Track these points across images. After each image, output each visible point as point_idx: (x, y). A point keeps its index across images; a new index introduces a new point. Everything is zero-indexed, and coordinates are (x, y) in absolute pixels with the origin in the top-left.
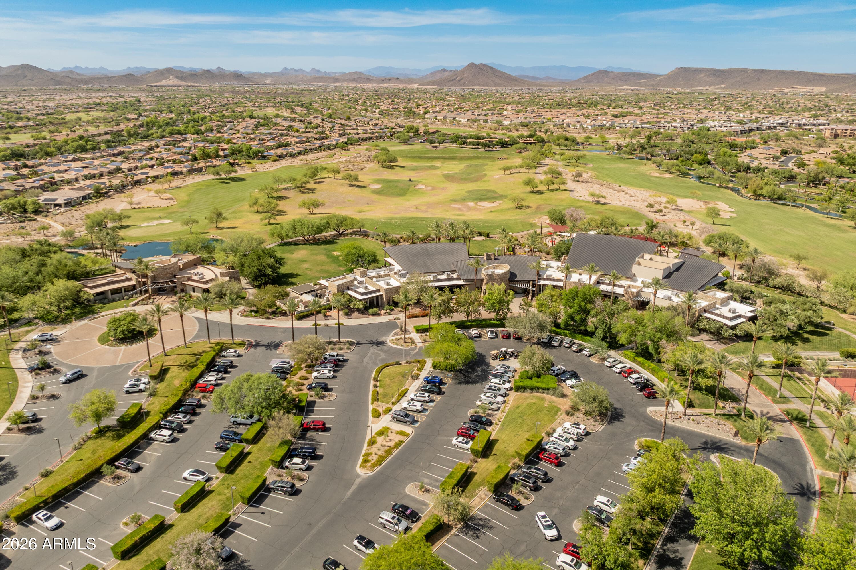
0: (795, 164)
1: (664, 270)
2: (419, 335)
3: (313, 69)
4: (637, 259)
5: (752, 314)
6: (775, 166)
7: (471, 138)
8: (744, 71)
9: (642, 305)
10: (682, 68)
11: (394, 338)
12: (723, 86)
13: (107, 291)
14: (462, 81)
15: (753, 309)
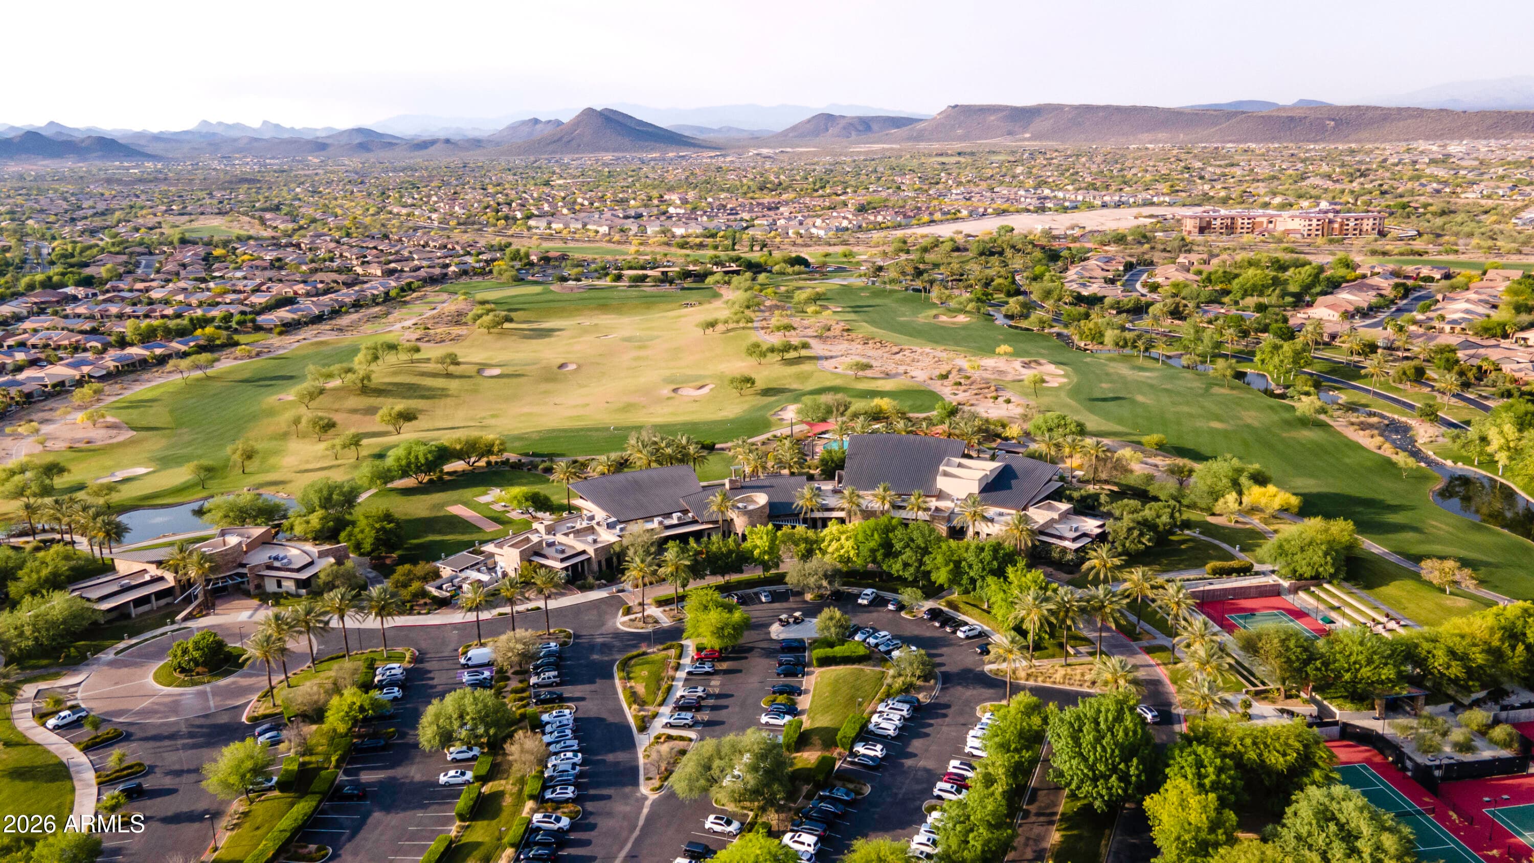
0: (1145, 285)
1: (980, 480)
2: (661, 609)
3: (265, 123)
4: (942, 468)
5: (1099, 531)
6: (1115, 293)
7: (630, 268)
8: (1057, 109)
9: (958, 533)
10: (956, 106)
11: (627, 618)
12: (1027, 135)
13: (128, 602)
14: (574, 143)
15: (1099, 523)
